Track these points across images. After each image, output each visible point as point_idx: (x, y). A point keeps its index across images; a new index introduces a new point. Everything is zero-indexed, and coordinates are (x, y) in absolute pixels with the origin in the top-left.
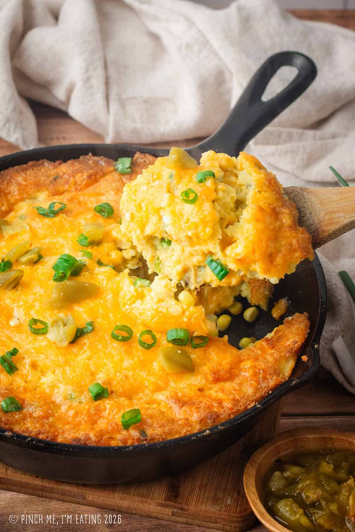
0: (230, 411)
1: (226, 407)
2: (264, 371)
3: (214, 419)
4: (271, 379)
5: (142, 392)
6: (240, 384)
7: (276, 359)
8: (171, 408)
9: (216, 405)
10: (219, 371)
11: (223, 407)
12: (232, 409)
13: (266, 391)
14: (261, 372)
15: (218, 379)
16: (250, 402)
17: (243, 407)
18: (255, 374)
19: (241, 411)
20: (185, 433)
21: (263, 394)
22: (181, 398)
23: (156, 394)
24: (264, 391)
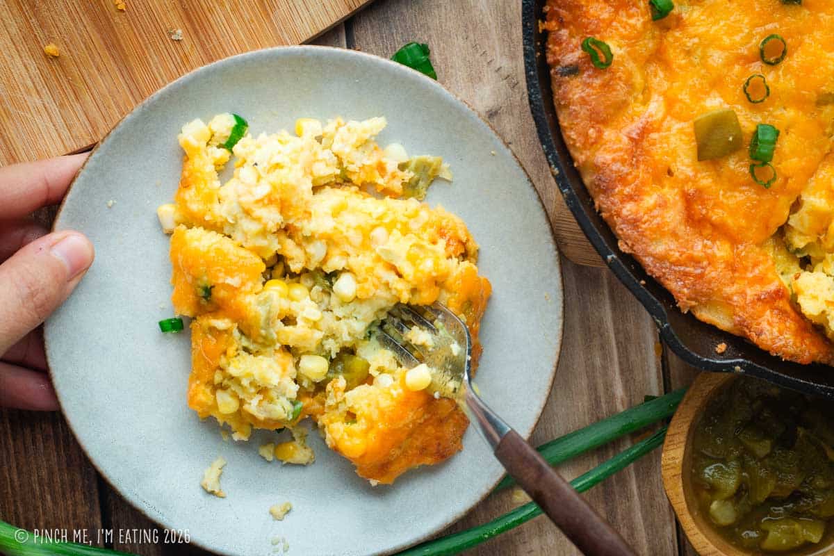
0: (615, 211)
1: (624, 207)
2: (701, 276)
3: (598, 186)
4: (685, 286)
5: (665, 76)
6: (674, 235)
7: (730, 299)
8: (633, 120)
9: (627, 190)
10: (703, 203)
11: (622, 202)
12: (619, 215)
13: (655, 274)
14: (699, 271)
15: (689, 201)
16: (630, 245)
17: (620, 232)
18: (695, 261)
19: (614, 229)
20: (569, 137)
21: (649, 269)
22: (648, 137)
23: (661, 99)
24: (655, 270)
